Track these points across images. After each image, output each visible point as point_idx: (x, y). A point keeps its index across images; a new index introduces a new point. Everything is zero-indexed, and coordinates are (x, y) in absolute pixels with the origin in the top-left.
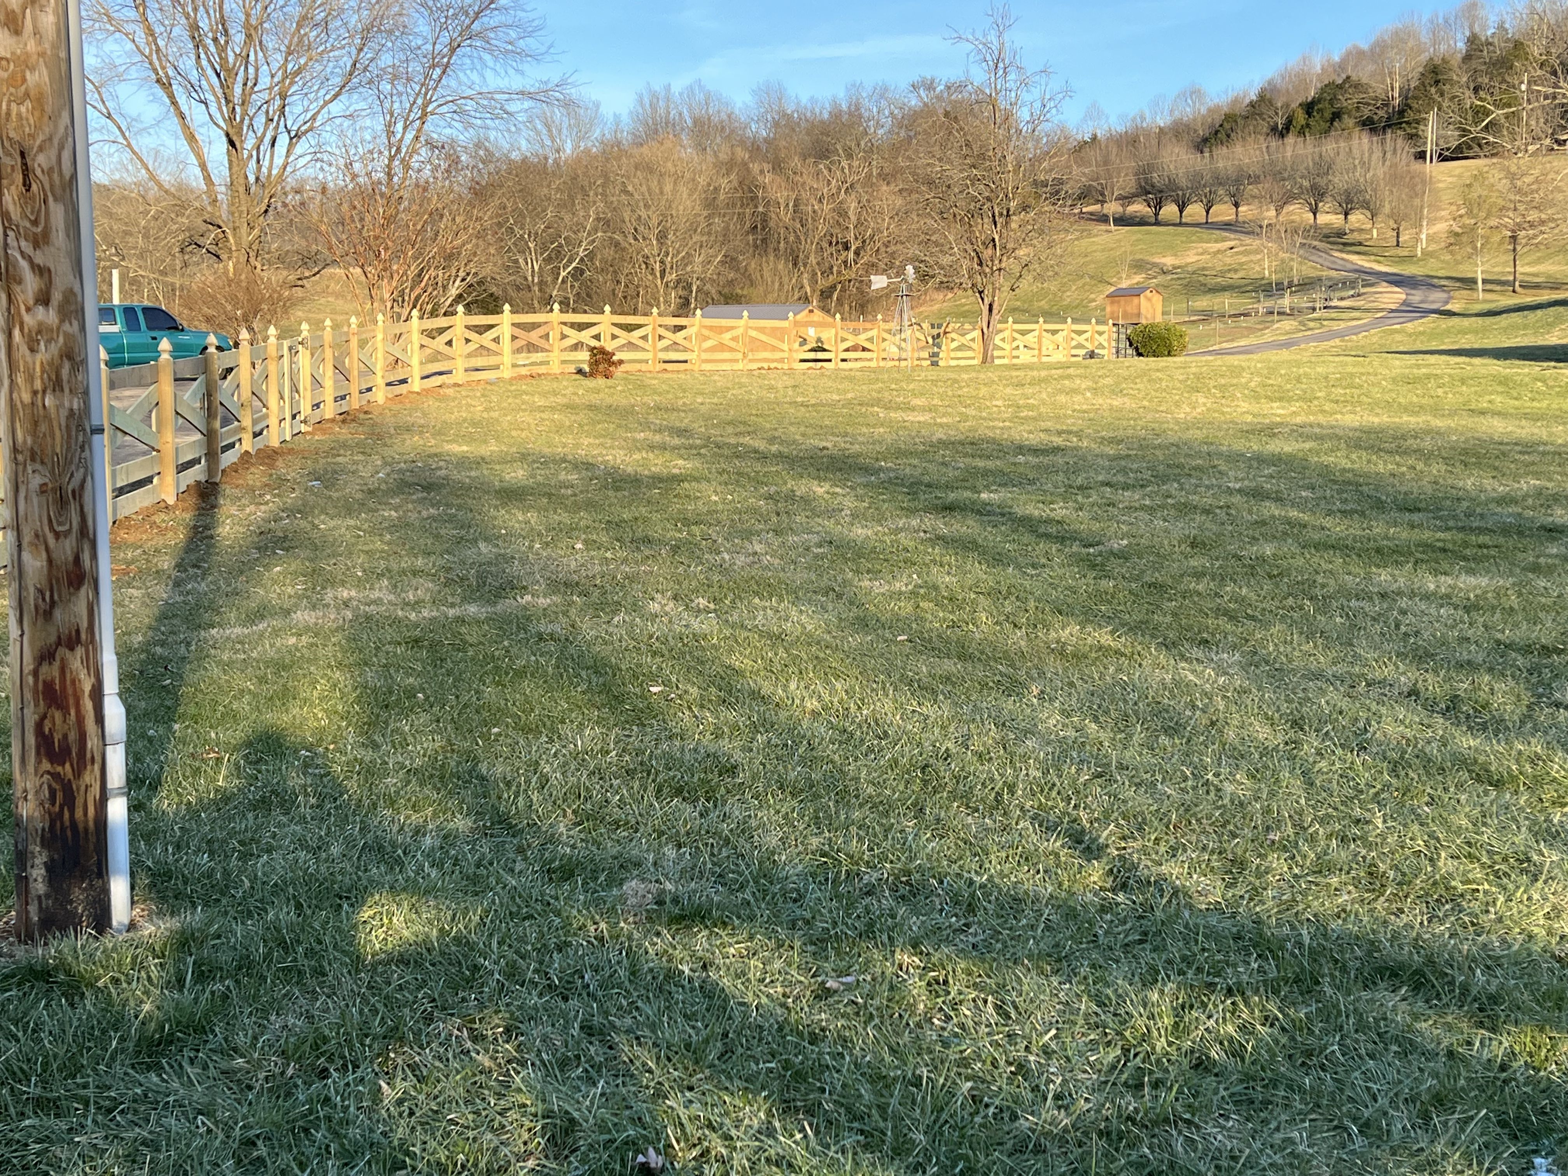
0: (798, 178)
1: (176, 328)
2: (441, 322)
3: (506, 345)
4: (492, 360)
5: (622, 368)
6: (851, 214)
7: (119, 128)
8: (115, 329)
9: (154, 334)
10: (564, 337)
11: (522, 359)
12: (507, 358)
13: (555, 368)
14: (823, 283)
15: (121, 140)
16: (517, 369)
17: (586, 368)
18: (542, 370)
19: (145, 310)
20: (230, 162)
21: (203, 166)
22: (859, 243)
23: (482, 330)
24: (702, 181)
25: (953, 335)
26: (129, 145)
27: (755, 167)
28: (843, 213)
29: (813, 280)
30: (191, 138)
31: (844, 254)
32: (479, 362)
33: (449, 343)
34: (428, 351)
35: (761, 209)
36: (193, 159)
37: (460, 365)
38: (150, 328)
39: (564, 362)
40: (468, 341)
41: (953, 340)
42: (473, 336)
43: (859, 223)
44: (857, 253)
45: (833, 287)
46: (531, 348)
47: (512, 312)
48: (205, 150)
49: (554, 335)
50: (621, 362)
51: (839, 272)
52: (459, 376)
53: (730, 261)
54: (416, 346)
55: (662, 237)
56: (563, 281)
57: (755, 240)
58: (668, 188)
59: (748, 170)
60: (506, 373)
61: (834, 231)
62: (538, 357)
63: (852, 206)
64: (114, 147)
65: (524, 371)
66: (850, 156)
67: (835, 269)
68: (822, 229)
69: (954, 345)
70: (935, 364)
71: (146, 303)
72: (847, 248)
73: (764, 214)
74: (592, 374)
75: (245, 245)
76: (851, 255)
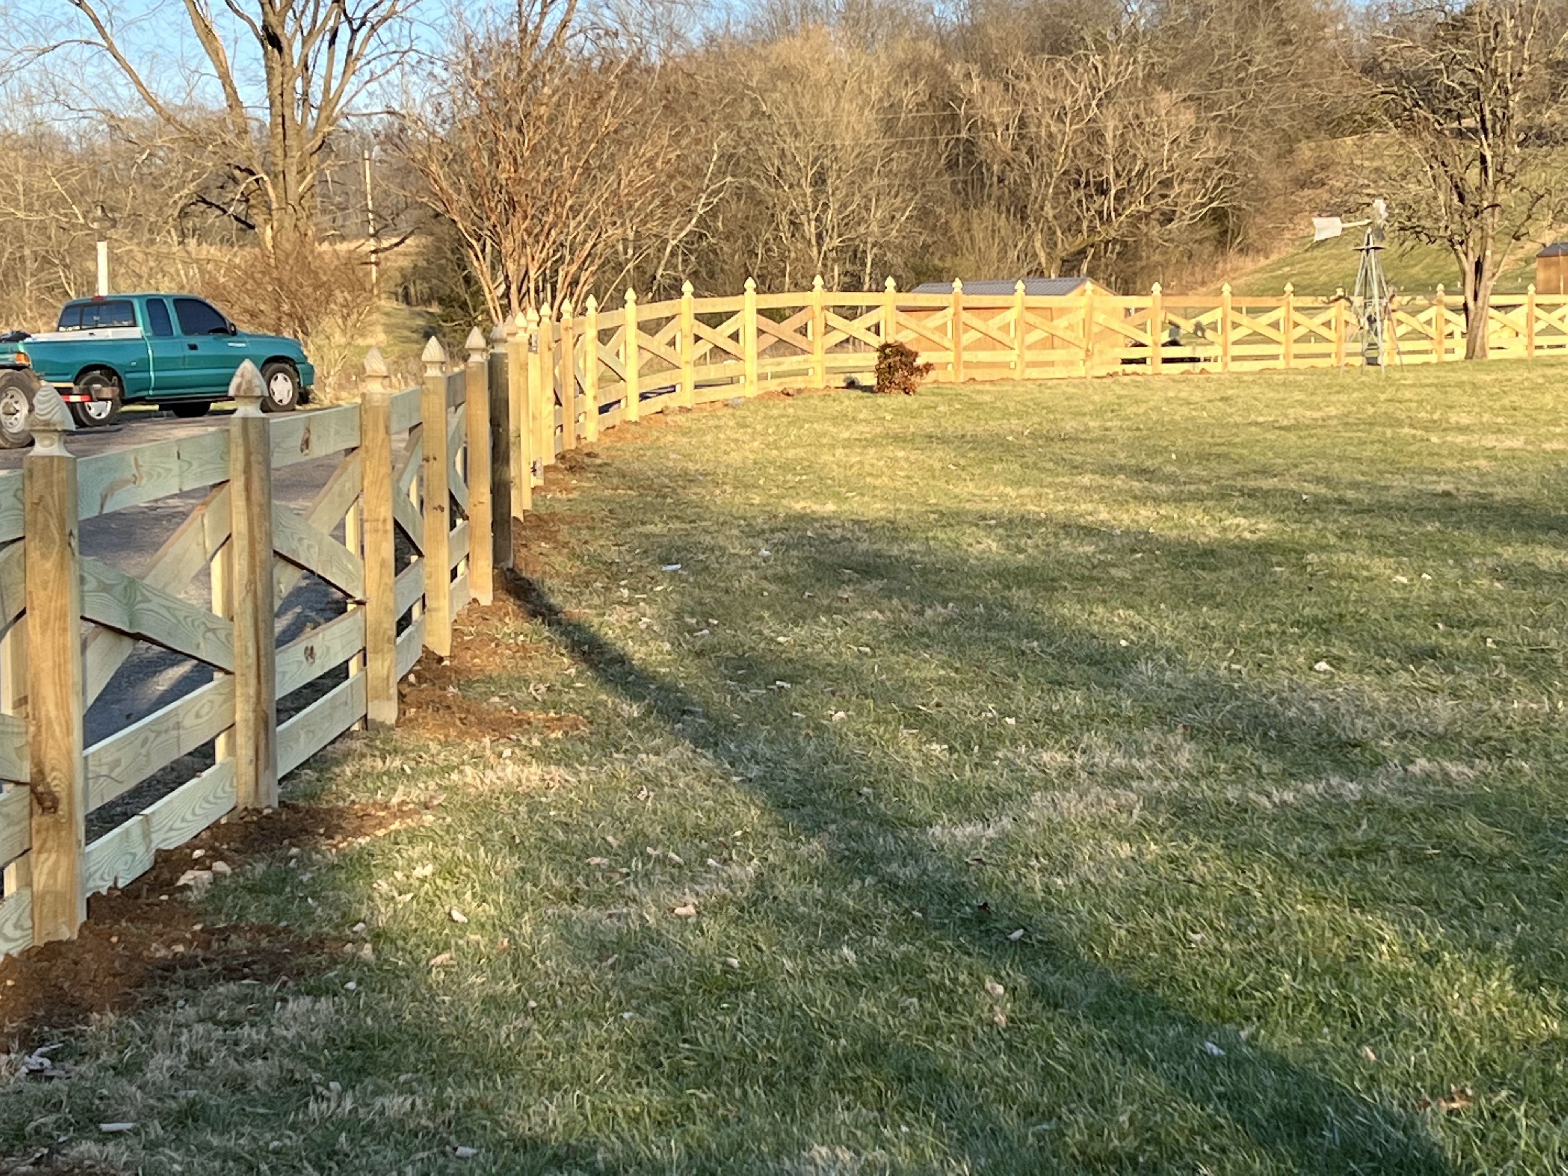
0: (1022, 85)
1: (224, 331)
2: (662, 309)
3: (750, 344)
4: (729, 367)
5: (932, 375)
6: (1109, 136)
7: (96, 21)
8: (137, 332)
9: (194, 340)
10: (829, 329)
11: (771, 365)
12: (751, 366)
13: (817, 380)
14: (1066, 246)
15: (100, 40)
16: (764, 383)
17: (869, 379)
18: (798, 383)
19: (179, 302)
20: (269, 70)
21: (225, 78)
22: (1122, 183)
23: (714, 320)
24: (875, 93)
25: (1400, 315)
26: (111, 48)
27: (956, 71)
28: (1097, 136)
29: (1051, 243)
30: (206, 33)
31: (1099, 200)
32: (712, 372)
33: (672, 343)
34: (647, 356)
35: (964, 135)
36: (209, 67)
37: (687, 376)
38: (187, 331)
39: (829, 370)
40: (697, 338)
41: (1400, 322)
42: (704, 330)
43: (1122, 151)
44: (1118, 198)
45: (1082, 252)
46: (781, 347)
47: (758, 291)
48: (229, 53)
49: (815, 327)
50: (928, 367)
51: (1092, 230)
52: (686, 396)
53: (924, 214)
54: (632, 349)
55: (820, 180)
56: (673, 254)
57: (954, 183)
58: (827, 107)
59: (944, 75)
60: (750, 389)
61: (1084, 164)
62: (791, 362)
63: (1111, 126)
64: (88, 51)
65: (774, 385)
66: (1102, 49)
67: (1085, 224)
68: (1062, 163)
69: (1401, 330)
70: (1372, 362)
71: (175, 292)
72: (1104, 192)
73: (970, 142)
74: (880, 388)
75: (293, 198)
76: (1109, 202)
